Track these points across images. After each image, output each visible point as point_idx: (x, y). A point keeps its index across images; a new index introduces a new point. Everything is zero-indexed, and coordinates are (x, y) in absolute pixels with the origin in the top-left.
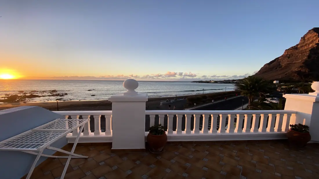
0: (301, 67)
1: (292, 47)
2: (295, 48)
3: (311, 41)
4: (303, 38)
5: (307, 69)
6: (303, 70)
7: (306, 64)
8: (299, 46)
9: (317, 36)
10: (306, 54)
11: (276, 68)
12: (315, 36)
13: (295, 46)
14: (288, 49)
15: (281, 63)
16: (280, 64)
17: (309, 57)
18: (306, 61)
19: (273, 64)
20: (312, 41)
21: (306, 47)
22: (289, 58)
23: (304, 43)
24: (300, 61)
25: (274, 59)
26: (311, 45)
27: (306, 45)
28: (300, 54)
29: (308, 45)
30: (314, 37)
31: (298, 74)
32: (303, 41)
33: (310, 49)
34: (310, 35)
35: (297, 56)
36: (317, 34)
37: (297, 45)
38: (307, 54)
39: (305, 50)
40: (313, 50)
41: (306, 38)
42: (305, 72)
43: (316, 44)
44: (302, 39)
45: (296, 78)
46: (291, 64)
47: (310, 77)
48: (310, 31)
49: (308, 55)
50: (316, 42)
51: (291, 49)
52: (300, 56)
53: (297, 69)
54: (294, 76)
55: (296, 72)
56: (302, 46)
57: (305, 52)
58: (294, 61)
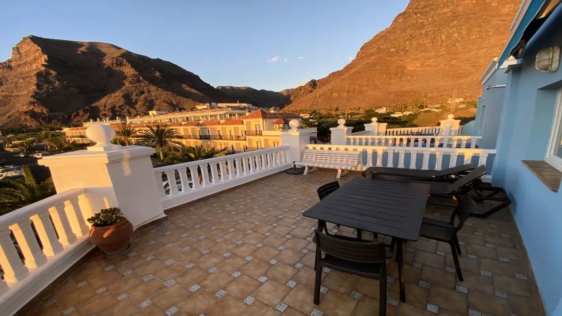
0: (32, 103)
4: (17, 49)
6: (38, 110)
7: (38, 98)
9: (40, 51)
10: (31, 81)
12: (37, 50)
13: (5, 63)
17: (38, 86)
18: (36, 93)
20: (35, 59)
21: (27, 68)
23: (20, 58)
26: (34, 66)
27: (25, 64)
28: (21, 80)
29: (29, 65)
30: (35, 52)
31: (31, 116)
32: (19, 56)
33: (35, 72)
35: (16, 83)
36: (39, 48)
37: (9, 61)
38: (34, 80)
39: (27, 72)
41: (22, 51)
42: (43, 113)
44: (16, 52)
45: (32, 124)
46: (9, 96)
47: (53, 121)
48: (25, 39)
49: (35, 83)
50: (41, 61)
52: (21, 83)
53: (25, 106)
54: (26, 120)
55: (26, 113)
56: (19, 66)
57: (29, 77)
58: (15, 93)
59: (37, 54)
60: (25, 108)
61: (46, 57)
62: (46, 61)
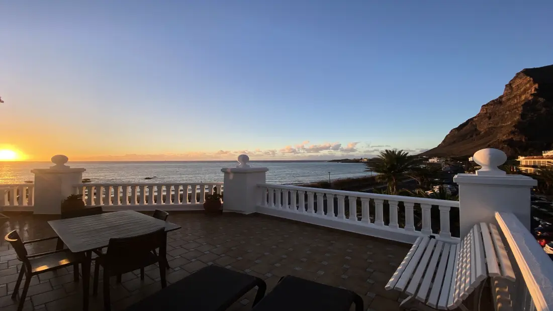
0: (513, 133)
1: (493, 101)
2: (498, 102)
3: (522, 90)
4: (509, 86)
5: (524, 137)
6: (516, 138)
7: (520, 127)
8: (503, 99)
9: (532, 82)
10: (517, 112)
11: (472, 136)
12: (530, 81)
13: (497, 100)
14: (487, 105)
15: (478, 128)
16: (476, 130)
17: (523, 116)
18: (519, 122)
19: (465, 128)
20: (525, 91)
21: (516, 101)
22: (490, 118)
23: (511, 93)
24: (510, 123)
25: (464, 121)
26: (523, 97)
27: (515, 97)
28: (508, 113)
29: (518, 97)
30: (526, 84)
31: (508, 145)
32: (510, 91)
33: (523, 103)
34: (518, 81)
35: (503, 115)
36: (531, 79)
37: (501, 97)
38: (520, 111)
39: (515, 104)
40: (527, 105)
41: (514, 86)
42: (521, 141)
43: (531, 95)
44: (508, 88)
46: (495, 128)
48: (518, 74)
49: (520, 113)
50: (531, 91)
51: (491, 105)
52: (508, 115)
53: (505, 136)
55: (504, 142)
56: (509, 100)
57: (516, 108)
58: (500, 124)
59: (528, 85)
60: (505, 138)
61: (536, 86)
62: (536, 89)
